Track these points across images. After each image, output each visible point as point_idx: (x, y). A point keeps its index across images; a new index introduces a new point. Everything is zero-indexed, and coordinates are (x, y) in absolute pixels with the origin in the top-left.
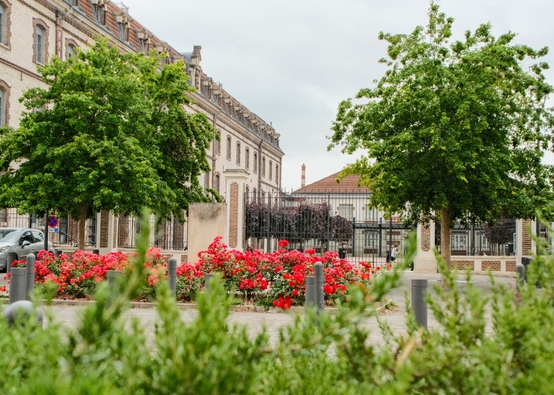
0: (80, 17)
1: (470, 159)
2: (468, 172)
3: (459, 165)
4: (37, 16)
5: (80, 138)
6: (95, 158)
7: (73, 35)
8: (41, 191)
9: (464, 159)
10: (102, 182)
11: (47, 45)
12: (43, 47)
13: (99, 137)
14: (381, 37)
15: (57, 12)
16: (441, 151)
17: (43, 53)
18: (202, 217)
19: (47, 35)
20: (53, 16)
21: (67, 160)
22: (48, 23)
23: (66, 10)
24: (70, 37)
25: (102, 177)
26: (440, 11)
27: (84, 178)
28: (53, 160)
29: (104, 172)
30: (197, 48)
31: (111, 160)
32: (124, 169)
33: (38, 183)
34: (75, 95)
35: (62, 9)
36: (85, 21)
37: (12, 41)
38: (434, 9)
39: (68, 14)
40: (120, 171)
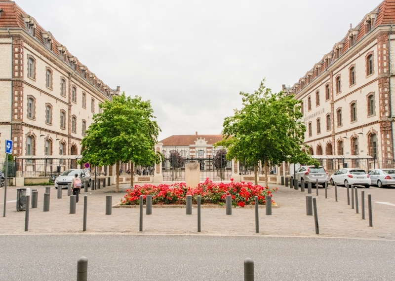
0: (78, 75)
1: (282, 143)
2: (282, 148)
3: (279, 145)
4: (62, 76)
5: (123, 134)
6: (130, 143)
7: (75, 83)
8: (107, 157)
9: (280, 143)
10: (133, 152)
11: (65, 88)
12: (64, 89)
13: (129, 133)
14: (241, 93)
15: (69, 74)
16: (273, 140)
17: (64, 91)
18: (191, 169)
19: (65, 83)
20: (67, 75)
21: (117, 143)
22: (66, 78)
23: (73, 73)
24: (74, 84)
25: (133, 150)
26: (264, 85)
27: (127, 151)
28: (110, 144)
29: (134, 148)
30: (118, 87)
31: (137, 143)
32: (142, 147)
33: (105, 154)
34: (120, 117)
35: (71, 72)
36: (79, 77)
37: (53, 86)
38: (262, 84)
39: (73, 75)
40: (141, 148)
